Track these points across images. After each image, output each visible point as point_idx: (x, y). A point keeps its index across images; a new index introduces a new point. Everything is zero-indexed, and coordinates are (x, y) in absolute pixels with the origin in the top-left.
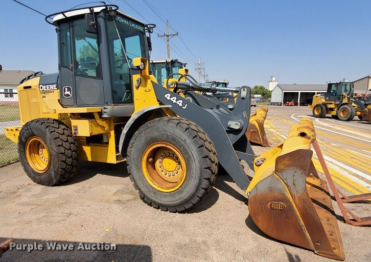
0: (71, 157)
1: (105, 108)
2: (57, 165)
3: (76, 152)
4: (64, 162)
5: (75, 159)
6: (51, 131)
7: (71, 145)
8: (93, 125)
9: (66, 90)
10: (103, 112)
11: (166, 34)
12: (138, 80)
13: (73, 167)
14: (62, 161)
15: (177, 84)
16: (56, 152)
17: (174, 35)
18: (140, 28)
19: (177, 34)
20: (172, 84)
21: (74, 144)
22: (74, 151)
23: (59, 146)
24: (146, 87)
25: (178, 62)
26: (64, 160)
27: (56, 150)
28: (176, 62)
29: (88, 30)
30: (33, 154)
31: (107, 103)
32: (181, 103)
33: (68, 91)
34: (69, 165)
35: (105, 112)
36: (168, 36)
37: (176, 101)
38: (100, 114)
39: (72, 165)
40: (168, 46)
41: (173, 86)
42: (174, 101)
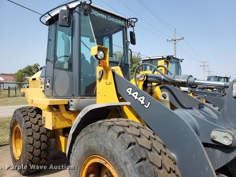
0: (40, 148)
1: (71, 101)
2: (25, 156)
3: (46, 143)
4: (32, 153)
5: (44, 150)
6: (26, 120)
7: (42, 136)
8: (57, 118)
9: (48, 82)
10: (70, 105)
11: (174, 39)
12: (100, 72)
13: (41, 159)
14: (30, 152)
15: (147, 77)
16: (26, 142)
17: (180, 39)
18: (122, 23)
19: (183, 38)
20: (142, 77)
21: (46, 134)
22: (44, 142)
23: (29, 136)
24: (107, 79)
25: (174, 58)
26: (32, 151)
27: (26, 140)
28: (172, 58)
29: (61, 24)
30: (18, 139)
31: (73, 95)
32: (143, 100)
33: (48, 83)
34: (36, 157)
35: (72, 105)
36: (175, 40)
37: (138, 97)
38: (67, 106)
39: (39, 156)
40: (175, 48)
41: (142, 79)
42: (136, 98)
